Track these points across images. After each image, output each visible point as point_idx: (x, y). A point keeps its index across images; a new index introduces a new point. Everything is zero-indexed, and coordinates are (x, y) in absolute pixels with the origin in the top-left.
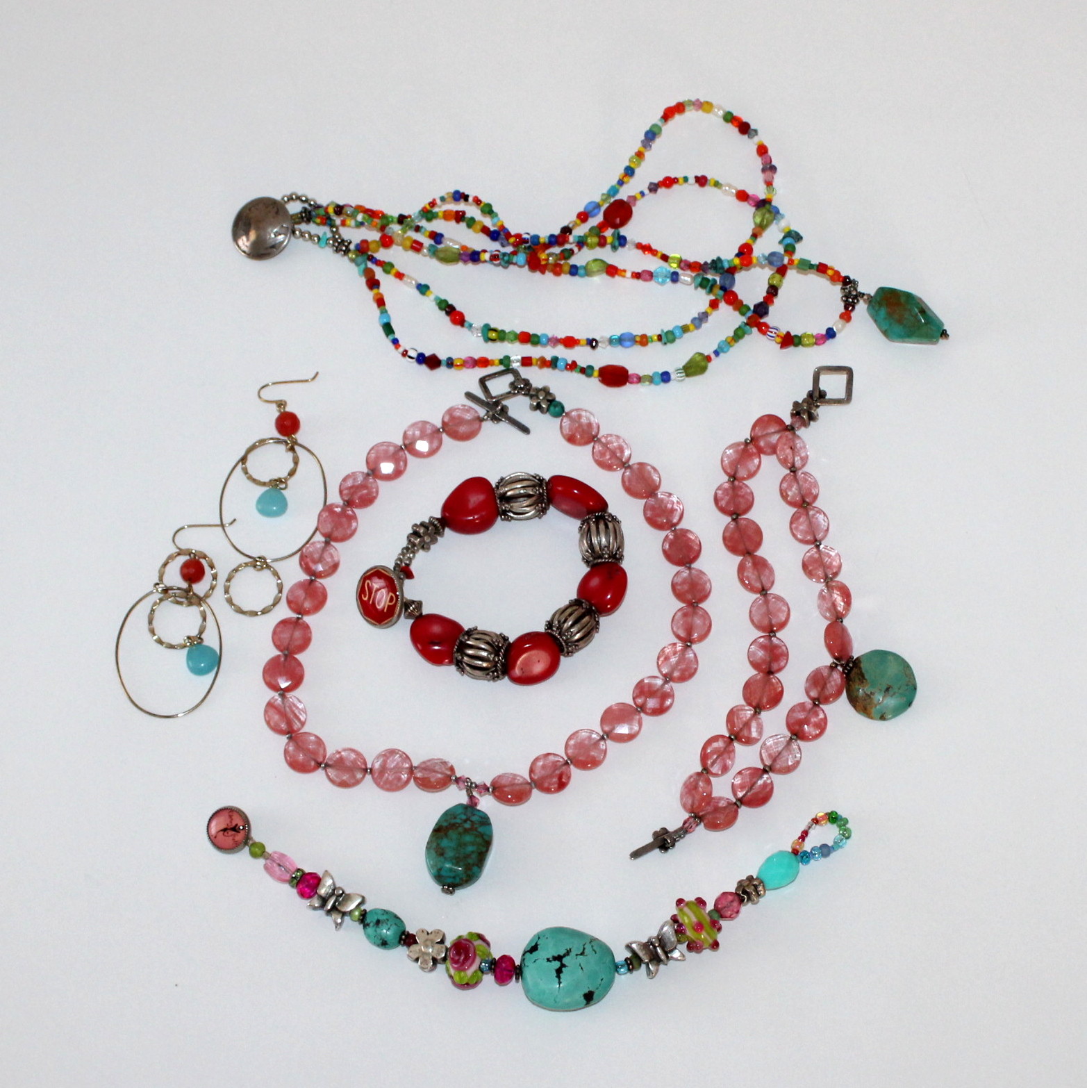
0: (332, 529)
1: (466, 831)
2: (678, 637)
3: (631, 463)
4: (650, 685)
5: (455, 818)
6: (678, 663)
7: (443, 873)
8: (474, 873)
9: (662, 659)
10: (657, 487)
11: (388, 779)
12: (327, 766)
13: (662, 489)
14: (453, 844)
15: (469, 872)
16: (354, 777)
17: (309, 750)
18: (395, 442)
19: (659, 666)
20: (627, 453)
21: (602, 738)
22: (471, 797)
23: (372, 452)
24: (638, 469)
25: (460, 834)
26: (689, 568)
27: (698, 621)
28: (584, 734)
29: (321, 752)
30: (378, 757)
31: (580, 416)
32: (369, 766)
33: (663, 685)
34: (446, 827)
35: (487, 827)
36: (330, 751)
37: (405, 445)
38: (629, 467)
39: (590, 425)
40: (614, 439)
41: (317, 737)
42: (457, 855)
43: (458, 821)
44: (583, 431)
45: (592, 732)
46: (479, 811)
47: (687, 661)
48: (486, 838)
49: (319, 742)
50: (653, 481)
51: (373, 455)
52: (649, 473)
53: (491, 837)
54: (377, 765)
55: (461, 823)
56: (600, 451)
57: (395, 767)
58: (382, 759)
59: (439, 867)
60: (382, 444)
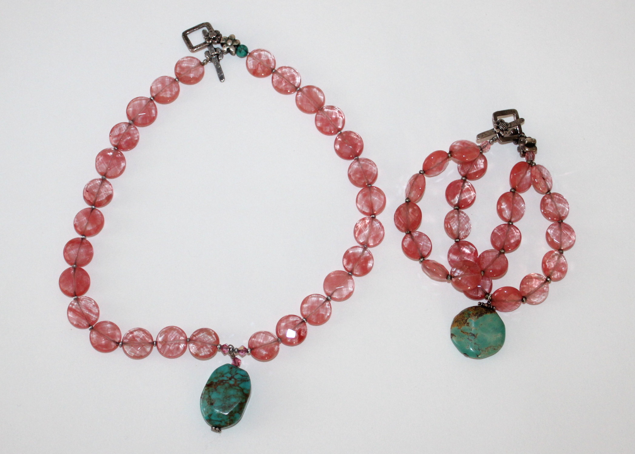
0: (107, 169)
1: (231, 386)
2: (364, 213)
3: (301, 87)
4: (354, 254)
5: (223, 376)
6: (370, 233)
7: (213, 418)
8: (235, 418)
9: (357, 233)
10: (323, 104)
11: (169, 349)
12: (123, 344)
13: (326, 104)
14: (220, 396)
15: (232, 418)
16: (144, 350)
17: (108, 335)
18: (146, 96)
19: (356, 238)
20: (298, 80)
21: (327, 300)
22: (235, 359)
23: (130, 106)
24: (307, 91)
25: (226, 388)
26: (358, 160)
27: (375, 198)
28: (314, 299)
29: (118, 334)
30: (161, 333)
31: (260, 55)
32: (155, 340)
33: (363, 251)
34: (216, 383)
35: (247, 382)
36: (124, 331)
37: (153, 97)
38: (301, 90)
39: (268, 61)
40: (287, 70)
41: (111, 323)
42: (224, 405)
43: (225, 378)
44: (264, 66)
45: (318, 296)
46: (241, 370)
47: (375, 230)
48: (245, 391)
49: (115, 327)
50: (319, 99)
51: (131, 109)
52: (316, 93)
53: (249, 390)
54: (160, 339)
55: (227, 381)
56: (277, 80)
57: (174, 339)
58: (164, 335)
59: (210, 413)
60: (136, 99)
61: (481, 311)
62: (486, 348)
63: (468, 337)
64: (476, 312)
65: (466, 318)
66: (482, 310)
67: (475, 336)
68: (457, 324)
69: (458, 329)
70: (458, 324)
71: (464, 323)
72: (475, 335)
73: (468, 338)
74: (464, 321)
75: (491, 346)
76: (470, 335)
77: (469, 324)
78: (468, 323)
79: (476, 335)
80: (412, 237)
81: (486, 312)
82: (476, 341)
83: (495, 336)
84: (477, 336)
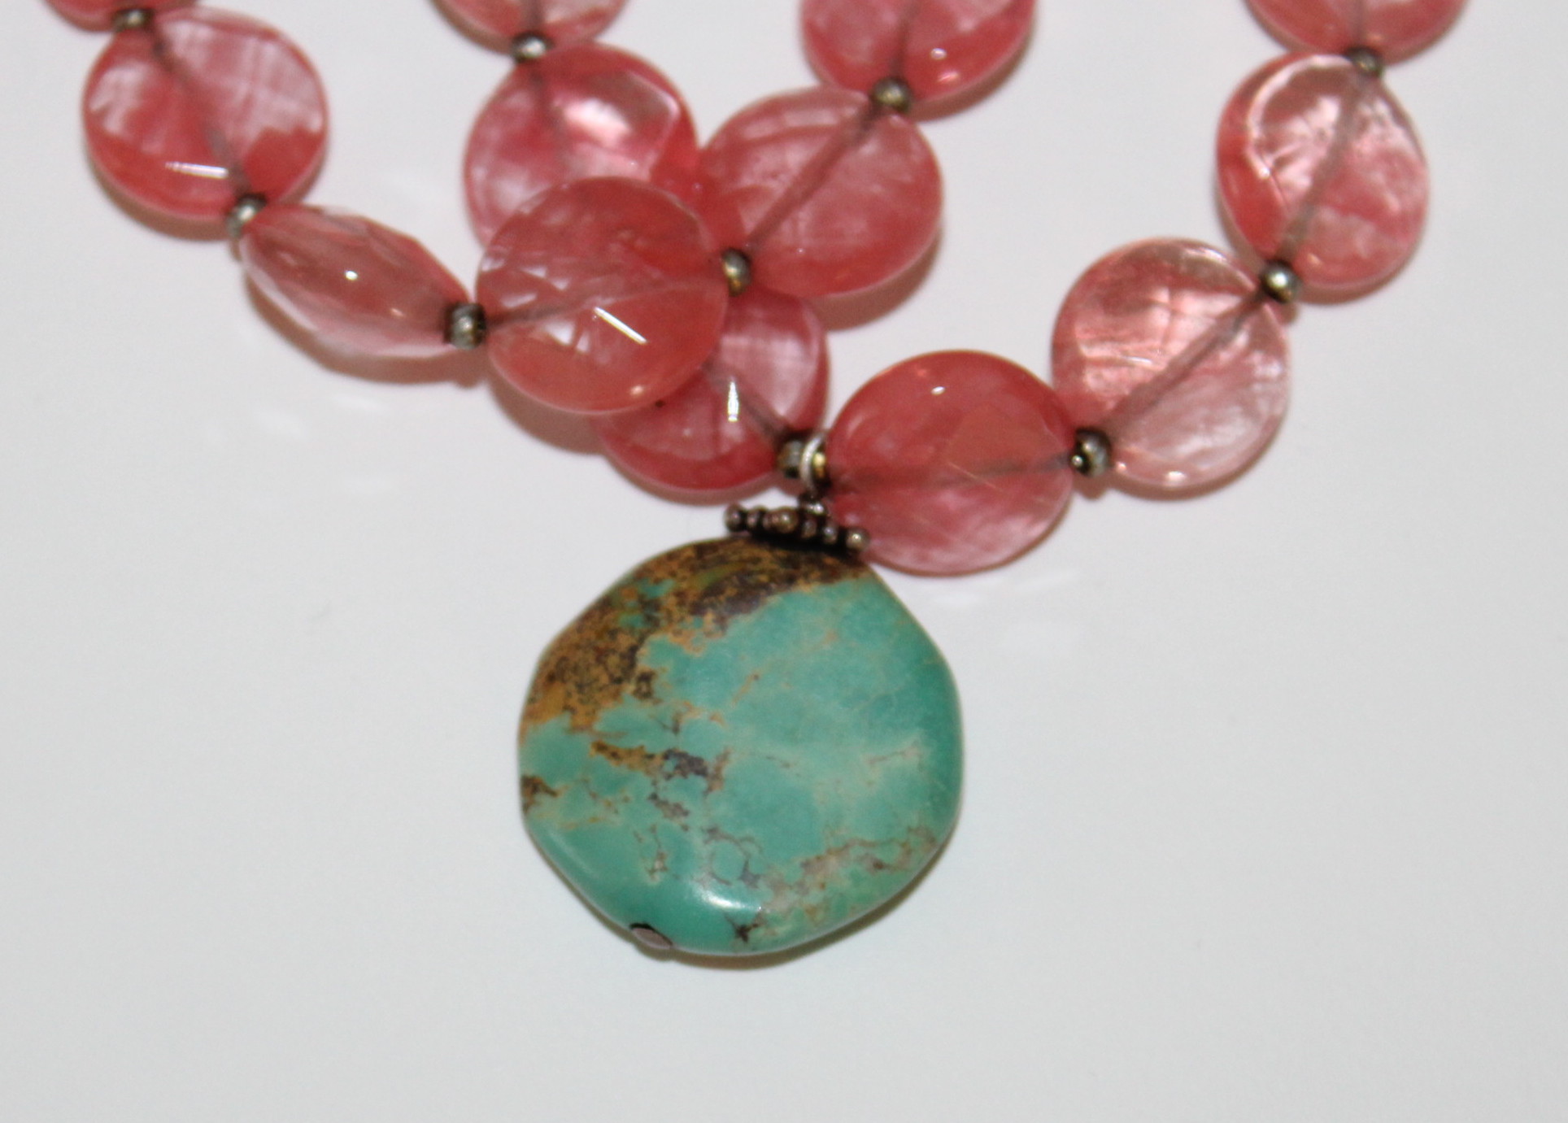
61: (743, 575)
62: (806, 865)
63: (654, 783)
64: (703, 581)
65: (624, 641)
66: (756, 560)
67: (711, 770)
68: (559, 691)
69: (575, 729)
70: (569, 695)
71: (619, 681)
72: (710, 760)
73: (654, 797)
74: (613, 660)
75: (847, 846)
76: (669, 766)
77: (656, 685)
78: (646, 678)
79: (718, 769)
80: (158, 51)
81: (782, 571)
82: (721, 809)
83: (872, 762)
84: (726, 771)
